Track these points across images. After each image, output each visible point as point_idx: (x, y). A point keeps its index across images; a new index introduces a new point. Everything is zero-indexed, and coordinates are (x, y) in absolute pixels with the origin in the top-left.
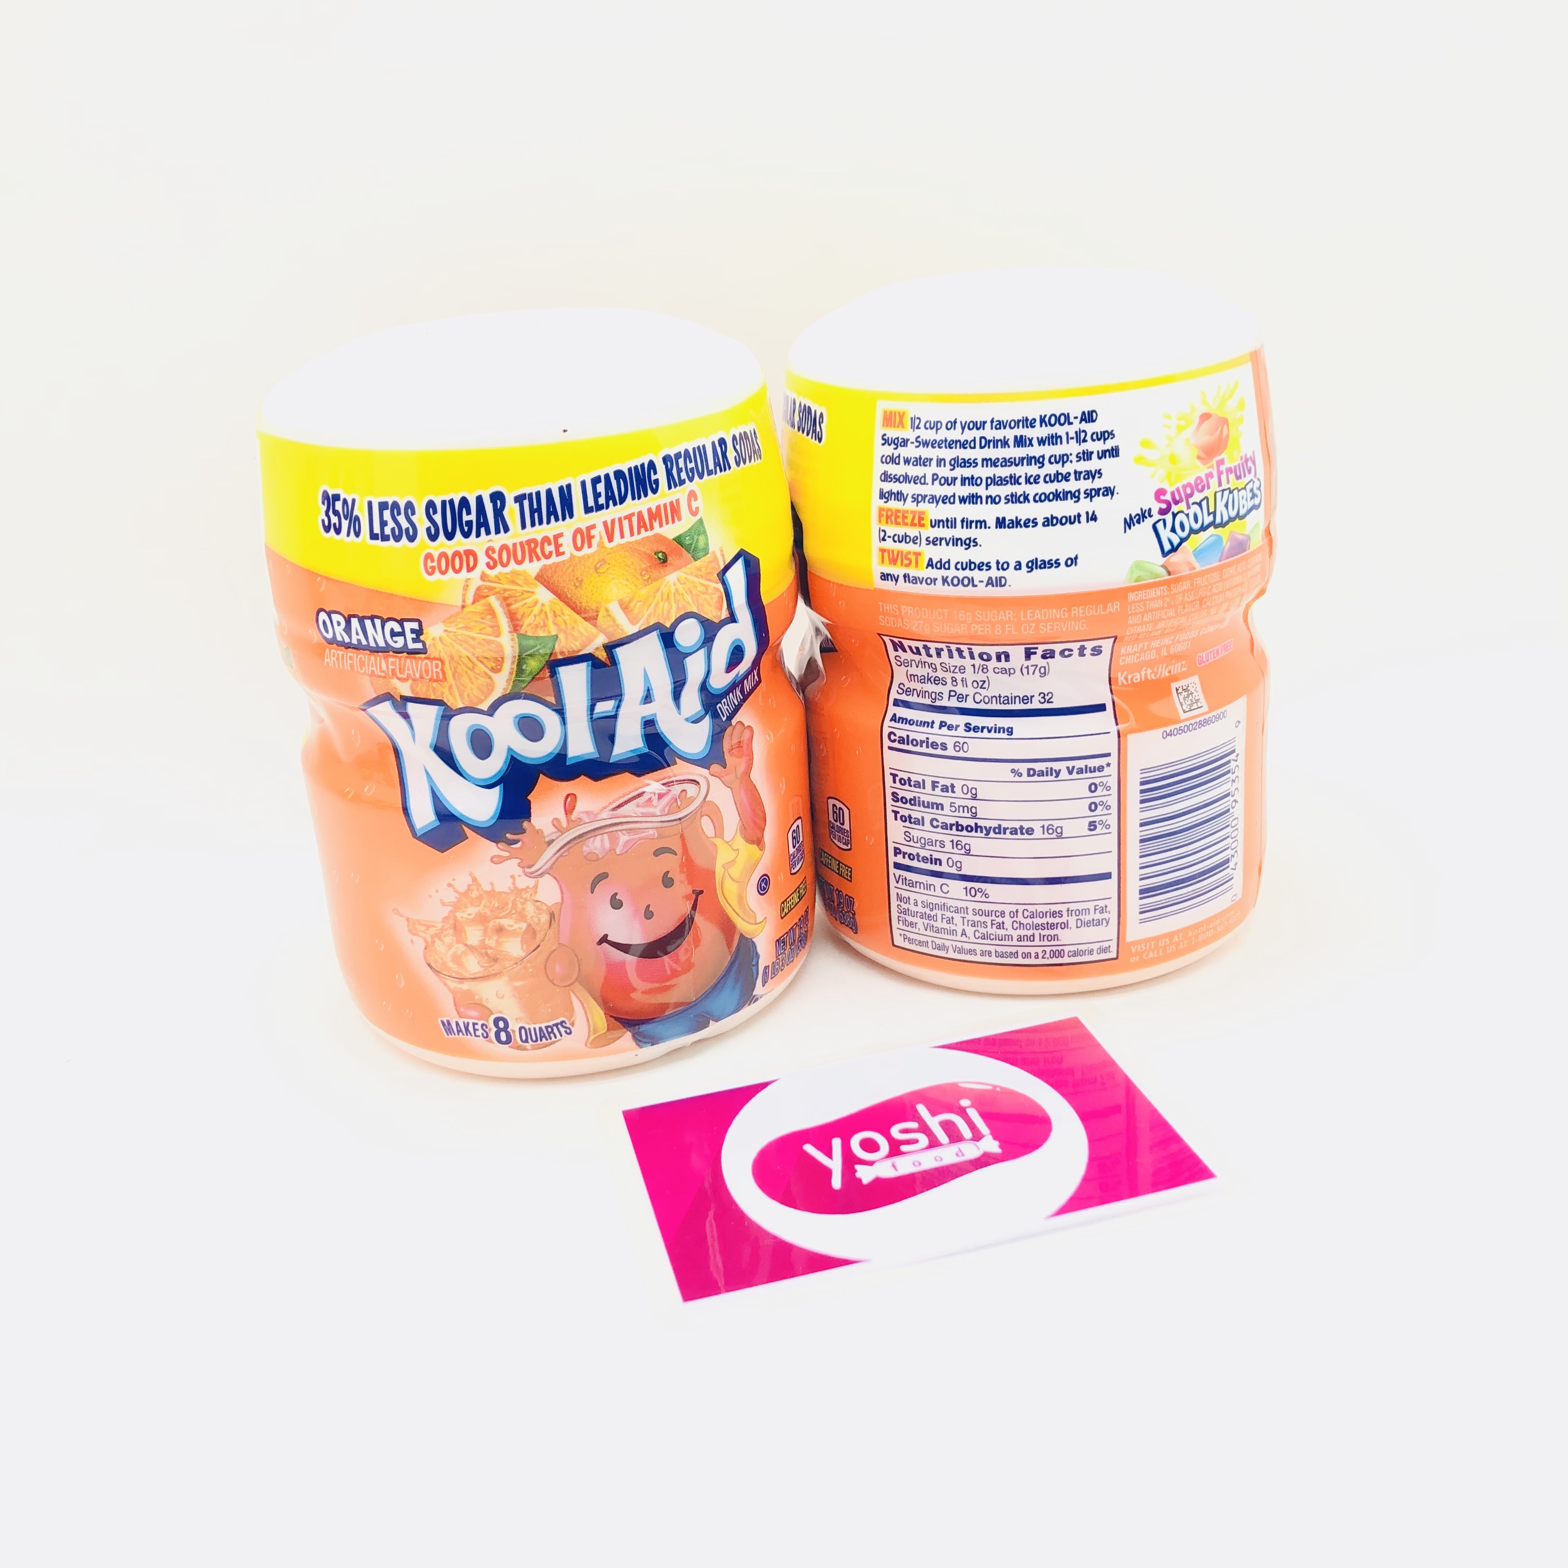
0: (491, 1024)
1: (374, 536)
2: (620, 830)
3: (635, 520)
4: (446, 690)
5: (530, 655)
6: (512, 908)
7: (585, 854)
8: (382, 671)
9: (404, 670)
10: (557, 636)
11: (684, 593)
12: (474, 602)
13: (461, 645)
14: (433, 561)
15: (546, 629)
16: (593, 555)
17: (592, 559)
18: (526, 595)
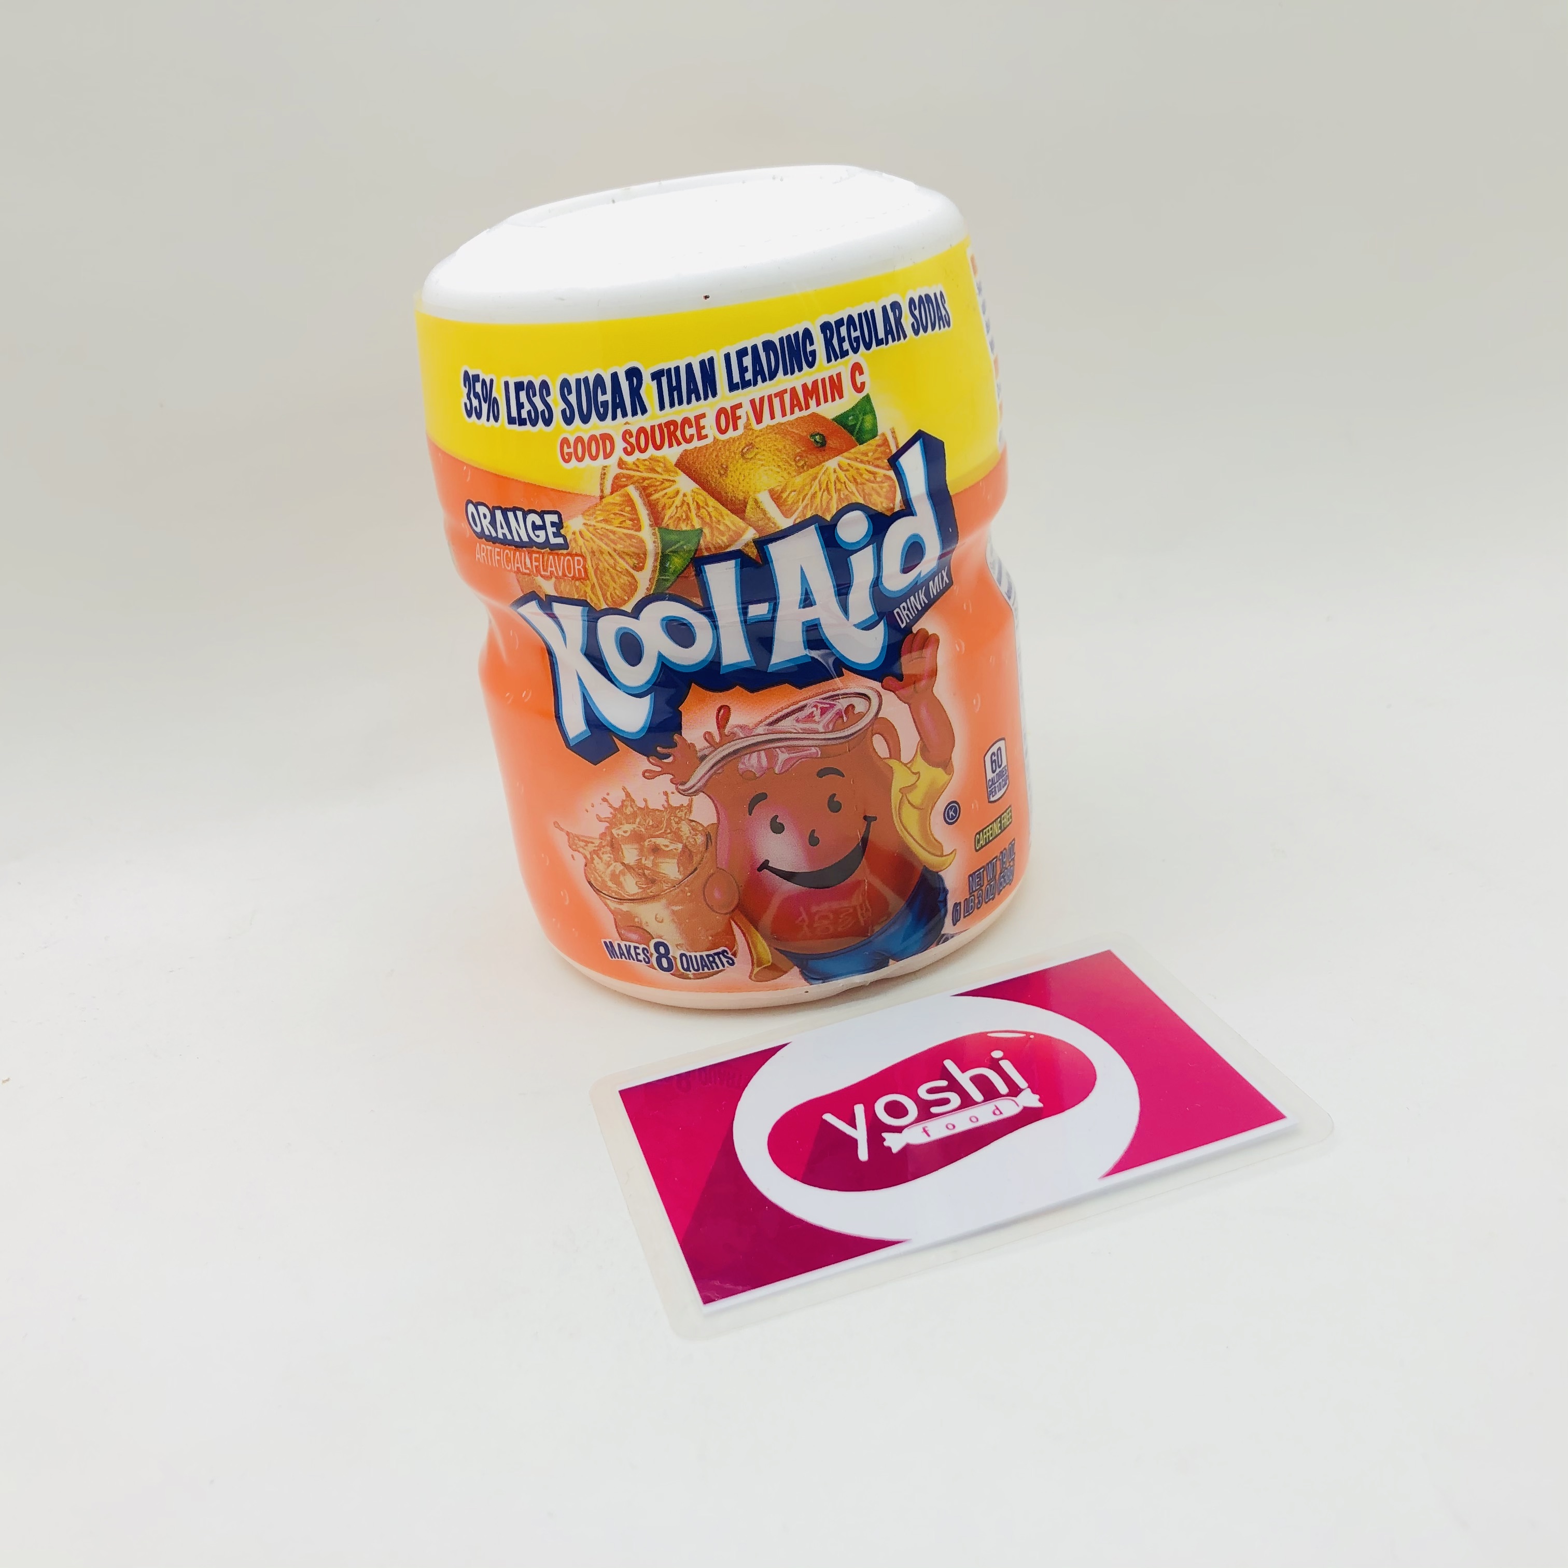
0: (652, 950)
1: (511, 421)
2: (779, 747)
3: (787, 397)
4: (588, 590)
5: (674, 552)
6: (667, 827)
7: (741, 772)
8: (527, 568)
9: (547, 566)
10: (701, 530)
11: (847, 482)
12: (612, 493)
13: (602, 540)
14: (569, 447)
15: (689, 522)
16: (739, 438)
17: (737, 443)
18: (667, 484)
